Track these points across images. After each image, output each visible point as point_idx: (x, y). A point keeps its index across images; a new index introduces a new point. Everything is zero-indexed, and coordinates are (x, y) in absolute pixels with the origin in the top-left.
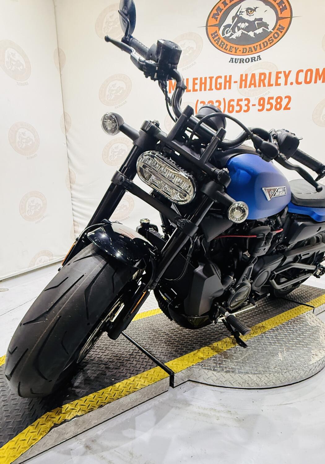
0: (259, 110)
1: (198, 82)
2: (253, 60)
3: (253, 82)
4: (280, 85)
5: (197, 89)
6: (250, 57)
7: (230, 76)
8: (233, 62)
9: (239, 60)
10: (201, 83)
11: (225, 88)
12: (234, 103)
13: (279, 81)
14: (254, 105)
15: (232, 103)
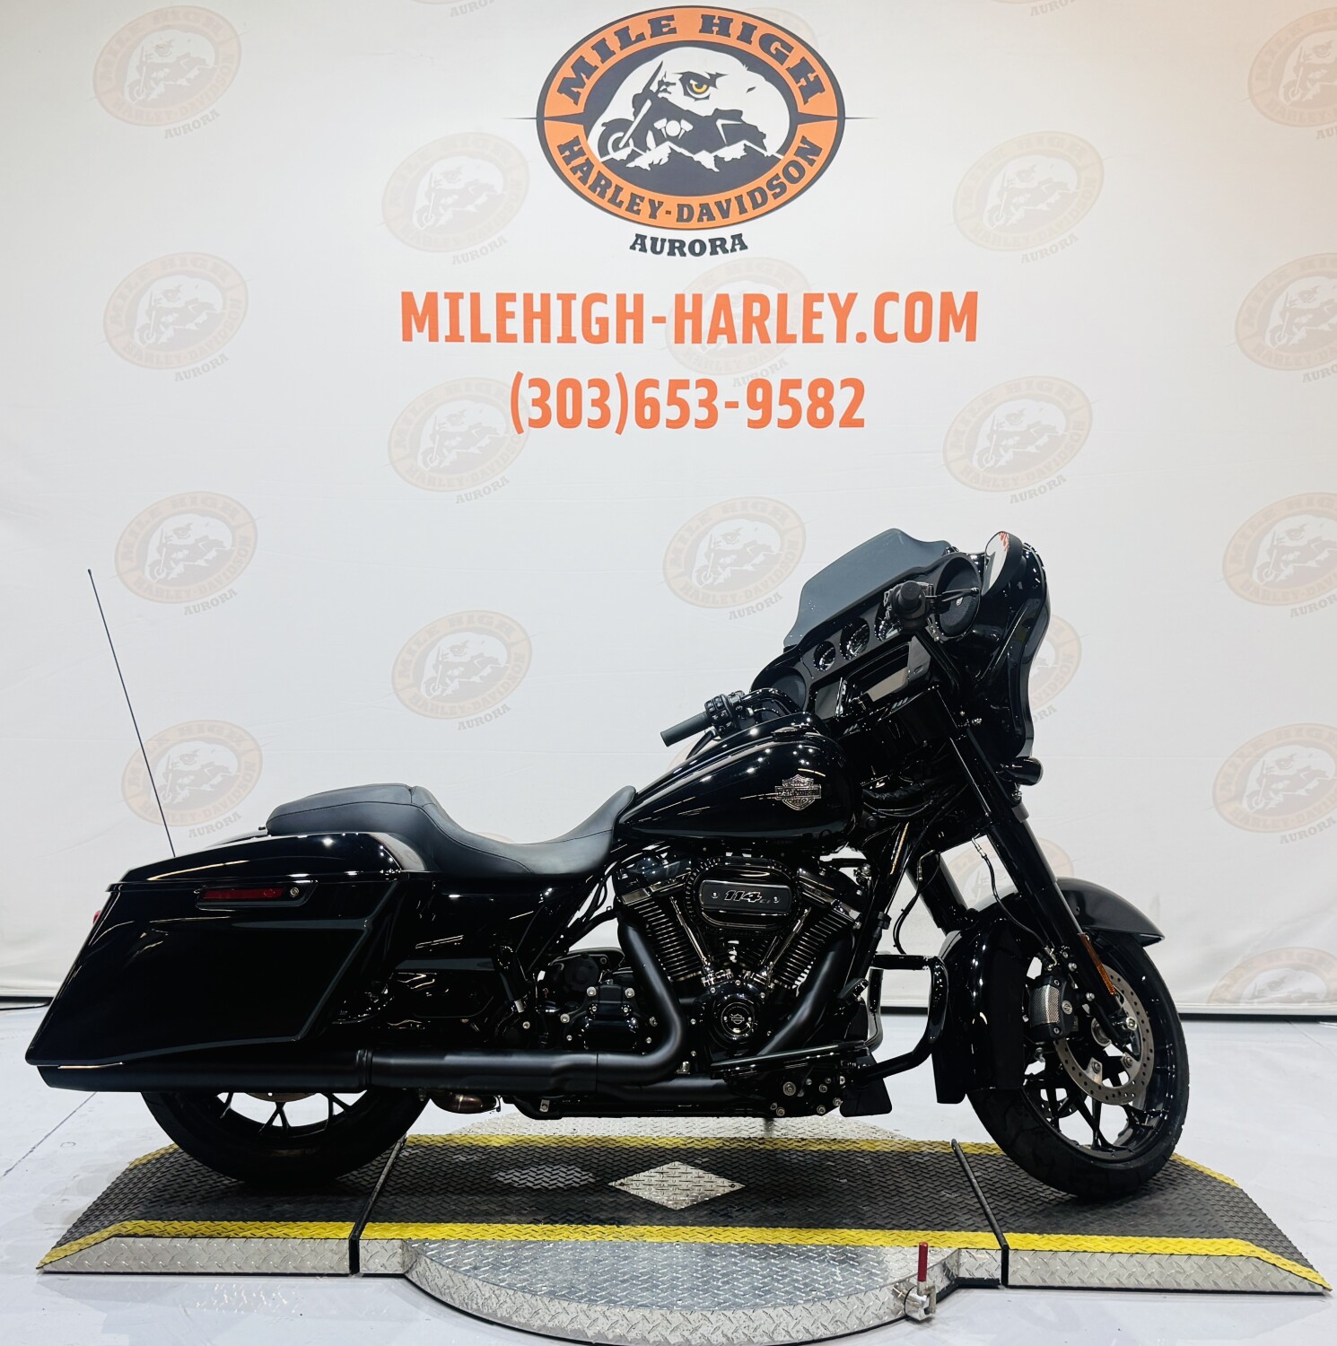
0: (753, 424)
1: (517, 307)
2: (718, 249)
3: (722, 324)
4: (819, 339)
5: (516, 335)
6: (705, 236)
7: (639, 299)
8: (643, 249)
9: (667, 245)
10: (529, 316)
11: (621, 338)
12: (660, 394)
13: (818, 327)
14: (732, 405)
15: (650, 393)
